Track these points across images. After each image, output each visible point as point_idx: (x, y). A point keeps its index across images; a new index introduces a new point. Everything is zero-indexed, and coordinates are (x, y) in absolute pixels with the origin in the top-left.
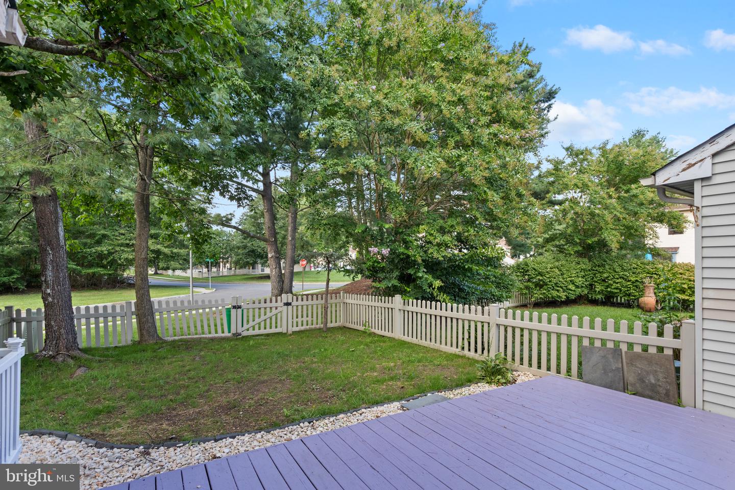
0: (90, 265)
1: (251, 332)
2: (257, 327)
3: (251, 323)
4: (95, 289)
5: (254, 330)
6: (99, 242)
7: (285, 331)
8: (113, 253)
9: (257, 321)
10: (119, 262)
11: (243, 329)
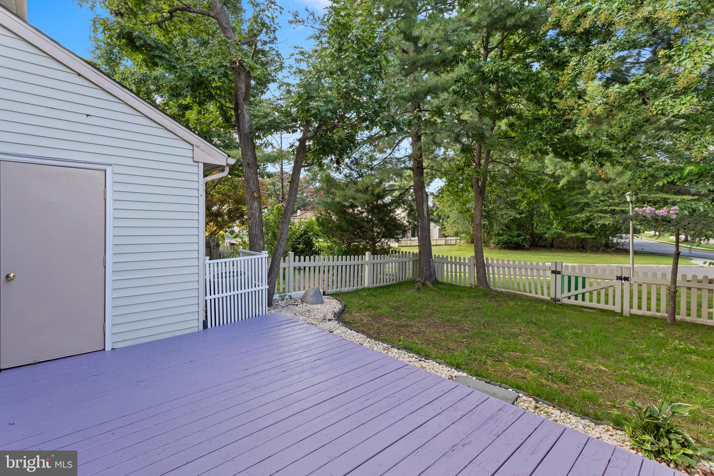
0: (576, 230)
1: (572, 301)
2: (580, 297)
3: (573, 292)
4: (581, 251)
5: (576, 299)
6: (582, 210)
7: (618, 309)
8: (592, 219)
9: (580, 290)
10: (596, 227)
11: (563, 296)
